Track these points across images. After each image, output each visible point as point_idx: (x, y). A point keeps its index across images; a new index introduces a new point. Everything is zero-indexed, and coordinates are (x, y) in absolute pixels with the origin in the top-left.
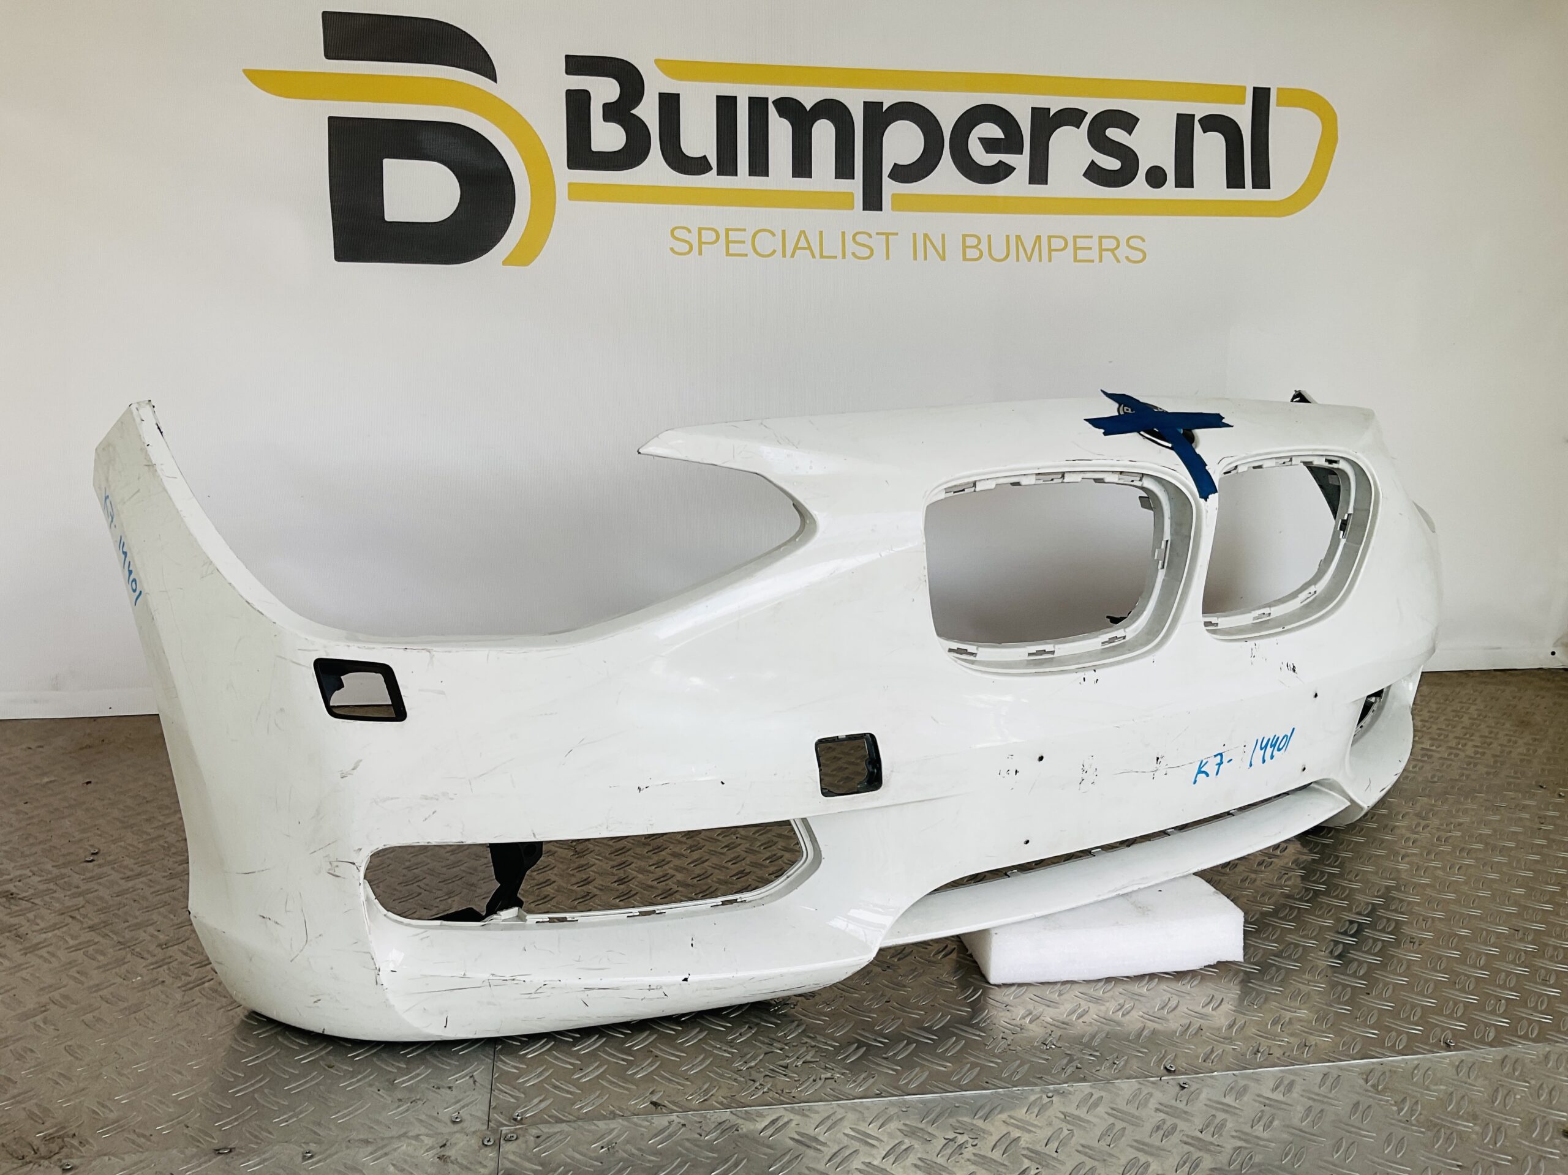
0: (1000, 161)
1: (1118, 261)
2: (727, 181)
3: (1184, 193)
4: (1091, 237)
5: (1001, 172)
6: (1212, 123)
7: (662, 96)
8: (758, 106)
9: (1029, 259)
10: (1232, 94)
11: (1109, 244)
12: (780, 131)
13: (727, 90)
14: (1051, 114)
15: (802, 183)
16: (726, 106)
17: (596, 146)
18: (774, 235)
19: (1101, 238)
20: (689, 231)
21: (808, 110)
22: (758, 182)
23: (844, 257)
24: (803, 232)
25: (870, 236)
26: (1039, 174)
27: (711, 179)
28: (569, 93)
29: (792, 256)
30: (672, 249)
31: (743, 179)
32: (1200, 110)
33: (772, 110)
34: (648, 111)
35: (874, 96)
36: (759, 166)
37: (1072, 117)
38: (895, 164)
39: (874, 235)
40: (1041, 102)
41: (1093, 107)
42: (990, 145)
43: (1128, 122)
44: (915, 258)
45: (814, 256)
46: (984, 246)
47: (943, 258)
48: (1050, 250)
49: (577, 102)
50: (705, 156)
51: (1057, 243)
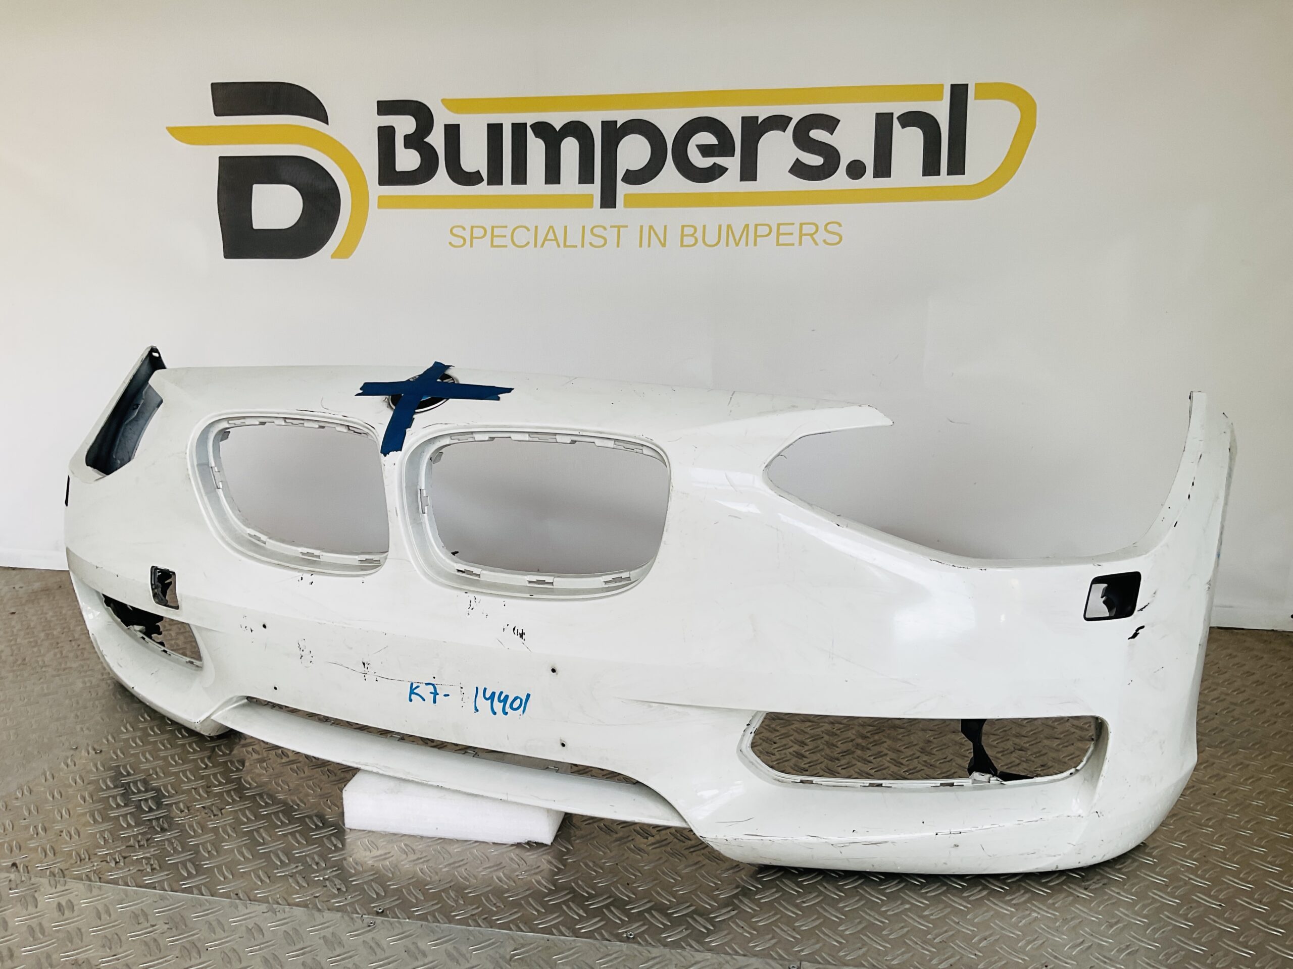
0: (715, 163)
1: (816, 244)
2: (495, 189)
3: (882, 182)
4: (793, 224)
5: (716, 172)
6: (910, 119)
7: (447, 127)
8: (519, 130)
9: (737, 245)
10: (932, 92)
11: (807, 229)
12: (536, 148)
13: (495, 119)
14: (759, 122)
15: (553, 189)
16: (494, 131)
17: (399, 167)
18: (528, 230)
19: (801, 225)
20: (464, 229)
21: (558, 130)
22: (519, 189)
23: (583, 246)
24: (551, 227)
25: (605, 229)
26: (749, 172)
27: (483, 188)
28: (380, 129)
29: (542, 245)
30: (450, 243)
31: (507, 187)
32: (898, 109)
33: (529, 132)
34: (436, 139)
35: (609, 116)
36: (520, 177)
37: (779, 122)
38: (627, 170)
39: (608, 227)
40: (750, 112)
41: (797, 113)
42: (706, 151)
43: (830, 123)
44: (641, 246)
45: (559, 246)
46: (699, 234)
47: (664, 245)
48: (756, 236)
49: (386, 136)
50: (478, 171)
51: (763, 230)
